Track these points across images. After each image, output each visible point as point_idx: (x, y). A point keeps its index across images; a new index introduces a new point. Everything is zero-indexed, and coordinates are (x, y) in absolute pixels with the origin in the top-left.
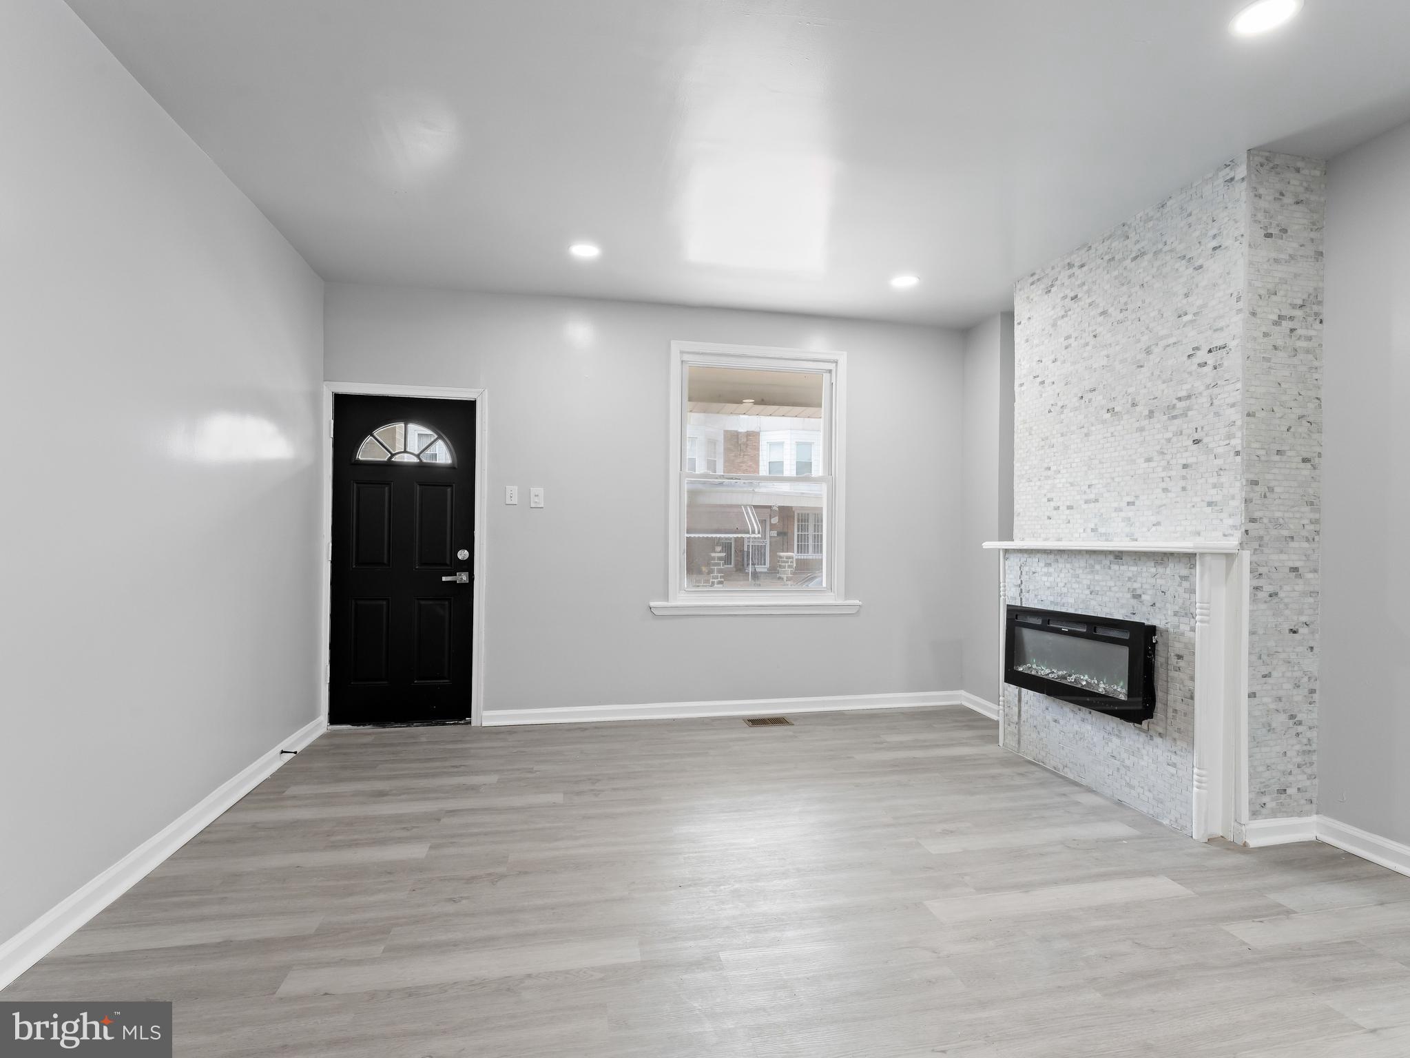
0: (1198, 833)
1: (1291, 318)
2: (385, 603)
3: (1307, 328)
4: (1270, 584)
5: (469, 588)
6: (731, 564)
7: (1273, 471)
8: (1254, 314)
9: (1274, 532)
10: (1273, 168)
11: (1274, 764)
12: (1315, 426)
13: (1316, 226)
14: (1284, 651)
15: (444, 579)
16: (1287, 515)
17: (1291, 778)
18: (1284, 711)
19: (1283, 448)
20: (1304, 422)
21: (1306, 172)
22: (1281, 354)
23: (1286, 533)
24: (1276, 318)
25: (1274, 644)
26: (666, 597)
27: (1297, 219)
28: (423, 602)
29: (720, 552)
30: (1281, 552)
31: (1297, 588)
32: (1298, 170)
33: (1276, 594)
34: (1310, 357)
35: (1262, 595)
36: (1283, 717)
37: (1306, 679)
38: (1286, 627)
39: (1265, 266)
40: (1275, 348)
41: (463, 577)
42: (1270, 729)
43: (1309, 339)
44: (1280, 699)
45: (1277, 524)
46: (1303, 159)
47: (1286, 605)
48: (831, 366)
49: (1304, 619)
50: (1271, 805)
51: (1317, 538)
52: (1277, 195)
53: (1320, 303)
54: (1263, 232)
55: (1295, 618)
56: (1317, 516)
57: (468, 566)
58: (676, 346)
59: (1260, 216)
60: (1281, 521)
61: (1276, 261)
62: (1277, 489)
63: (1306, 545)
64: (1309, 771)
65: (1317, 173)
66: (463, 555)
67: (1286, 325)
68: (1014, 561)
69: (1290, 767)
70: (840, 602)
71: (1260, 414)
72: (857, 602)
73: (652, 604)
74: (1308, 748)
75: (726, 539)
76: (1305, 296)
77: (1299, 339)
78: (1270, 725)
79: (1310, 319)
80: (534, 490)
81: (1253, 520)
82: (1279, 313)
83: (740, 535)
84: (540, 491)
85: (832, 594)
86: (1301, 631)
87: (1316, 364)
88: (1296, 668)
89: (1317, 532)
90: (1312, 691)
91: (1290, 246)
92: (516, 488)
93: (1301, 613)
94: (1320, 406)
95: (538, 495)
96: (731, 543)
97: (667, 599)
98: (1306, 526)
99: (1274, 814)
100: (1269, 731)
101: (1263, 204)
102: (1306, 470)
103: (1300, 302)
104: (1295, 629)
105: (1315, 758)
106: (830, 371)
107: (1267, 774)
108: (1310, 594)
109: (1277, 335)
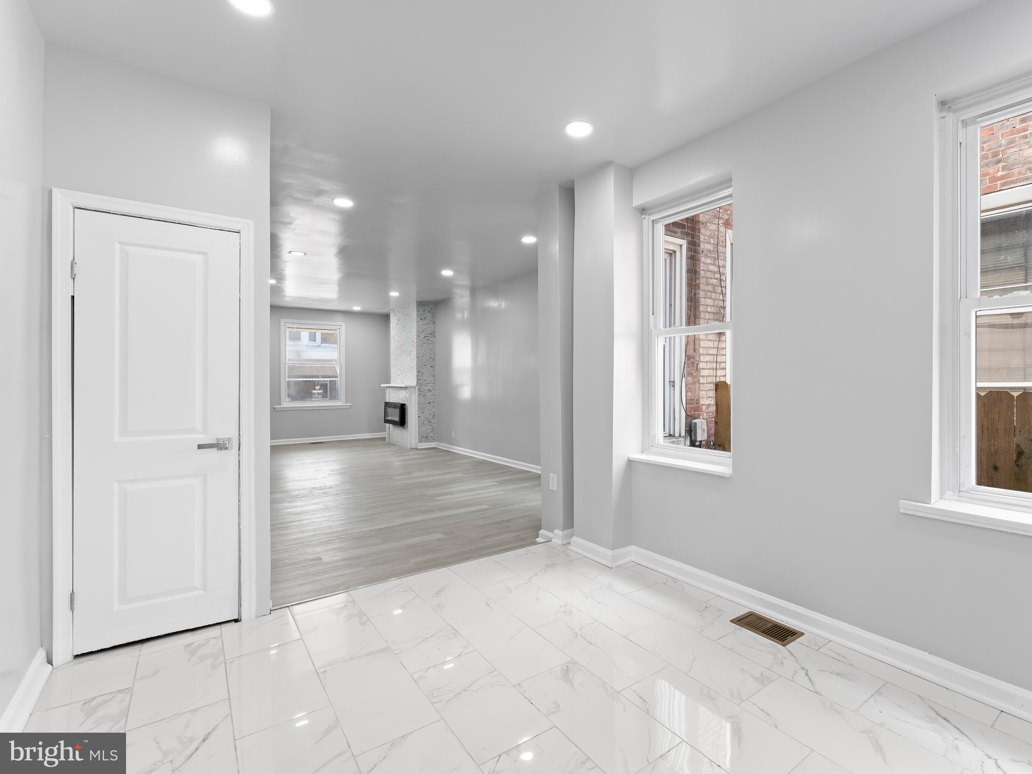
0: (409, 448)
1: (428, 337)
4: (423, 393)
6: (327, 397)
7: (424, 369)
8: (418, 336)
9: (424, 382)
10: (422, 305)
11: (425, 431)
12: (434, 360)
13: (433, 317)
14: (427, 407)
16: (427, 378)
17: (429, 434)
18: (427, 420)
19: (426, 364)
20: (431, 359)
21: (430, 305)
22: (425, 344)
23: (427, 382)
24: (424, 337)
25: (424, 406)
27: (429, 316)
29: (319, 390)
30: (426, 386)
31: (430, 394)
32: (428, 305)
33: (425, 395)
35: (422, 395)
36: (427, 422)
37: (432, 413)
38: (427, 402)
39: (421, 326)
42: (424, 424)
43: (432, 341)
44: (426, 418)
45: (425, 380)
46: (429, 303)
47: (427, 397)
48: (340, 327)
49: (432, 400)
50: (424, 440)
51: (435, 383)
52: (423, 311)
53: (435, 333)
54: (420, 319)
55: (429, 400)
59: (419, 315)
61: (424, 325)
62: (425, 373)
63: (432, 385)
64: (433, 433)
65: (433, 306)
67: (426, 338)
68: (388, 389)
69: (429, 432)
70: (344, 404)
71: (420, 357)
72: (350, 404)
73: (275, 407)
74: (433, 428)
75: (324, 381)
77: (430, 341)
79: (432, 337)
81: (419, 380)
82: (424, 335)
83: (331, 379)
85: (341, 402)
86: (431, 403)
87: (434, 346)
88: (430, 411)
89: (435, 380)
90: (434, 416)
91: (427, 321)
94: (435, 355)
96: (327, 384)
97: (280, 405)
98: (432, 381)
99: (425, 442)
101: (420, 313)
102: (432, 369)
103: (430, 333)
104: (429, 402)
105: (435, 430)
106: (340, 329)
107: (423, 434)
108: (433, 395)
109: (424, 340)
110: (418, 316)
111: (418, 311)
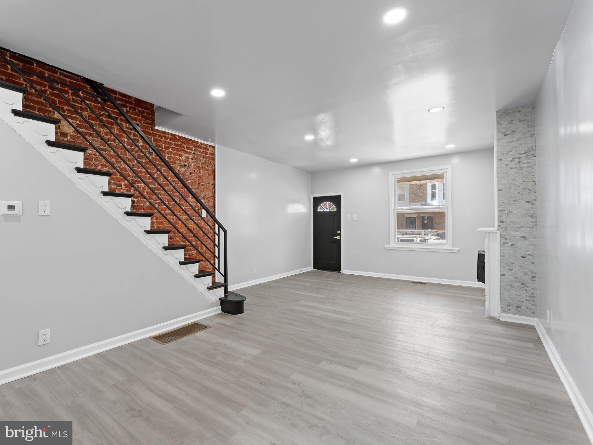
1: (519, 158)
2: (323, 243)
3: (527, 159)
4: (511, 242)
5: (340, 240)
7: (512, 206)
8: (500, 160)
9: (512, 225)
10: (507, 114)
11: (514, 298)
12: (532, 191)
13: (530, 126)
14: (519, 263)
15: (334, 238)
16: (519, 220)
17: (522, 304)
18: (519, 282)
19: (516, 199)
20: (527, 190)
21: (523, 111)
22: (513, 170)
23: (519, 226)
24: (511, 159)
25: (514, 260)
26: (389, 244)
27: (521, 126)
28: (331, 243)
30: (517, 232)
31: (524, 243)
32: (519, 111)
33: (514, 245)
34: (530, 168)
35: (507, 245)
36: (519, 284)
37: (530, 273)
38: (520, 255)
39: (505, 145)
40: (511, 168)
41: (338, 237)
43: (529, 163)
44: (517, 278)
45: (514, 223)
46: (522, 107)
47: (520, 249)
48: (446, 170)
49: (529, 253)
50: (513, 310)
51: (535, 227)
52: (510, 122)
53: (534, 150)
54: (503, 135)
55: (524, 253)
56: (535, 220)
57: (340, 235)
58: (391, 174)
59: (502, 130)
60: (516, 222)
61: (511, 142)
62: (514, 212)
63: (530, 229)
64: (532, 303)
65: (530, 109)
66: (338, 232)
67: (516, 161)
69: (522, 300)
70: (450, 248)
71: (505, 190)
72: (458, 249)
73: (385, 246)
74: (532, 295)
76: (526, 150)
77: (523, 164)
78: (512, 285)
79: (529, 157)
80: (354, 216)
81: (502, 222)
82: (513, 157)
84: (356, 216)
85: (448, 246)
86: (527, 257)
87: (533, 170)
88: (525, 269)
89: (535, 222)
90: (534, 277)
91: (518, 135)
92: (350, 216)
93: (527, 251)
94: (535, 184)
95: (355, 217)
97: (389, 245)
98: (529, 224)
99: (514, 313)
100: (511, 287)
101: (502, 126)
102: (529, 205)
103: (524, 152)
104: (524, 256)
106: (446, 172)
108: (532, 245)
109: (512, 164)
110: (499, 131)
111: (499, 124)
